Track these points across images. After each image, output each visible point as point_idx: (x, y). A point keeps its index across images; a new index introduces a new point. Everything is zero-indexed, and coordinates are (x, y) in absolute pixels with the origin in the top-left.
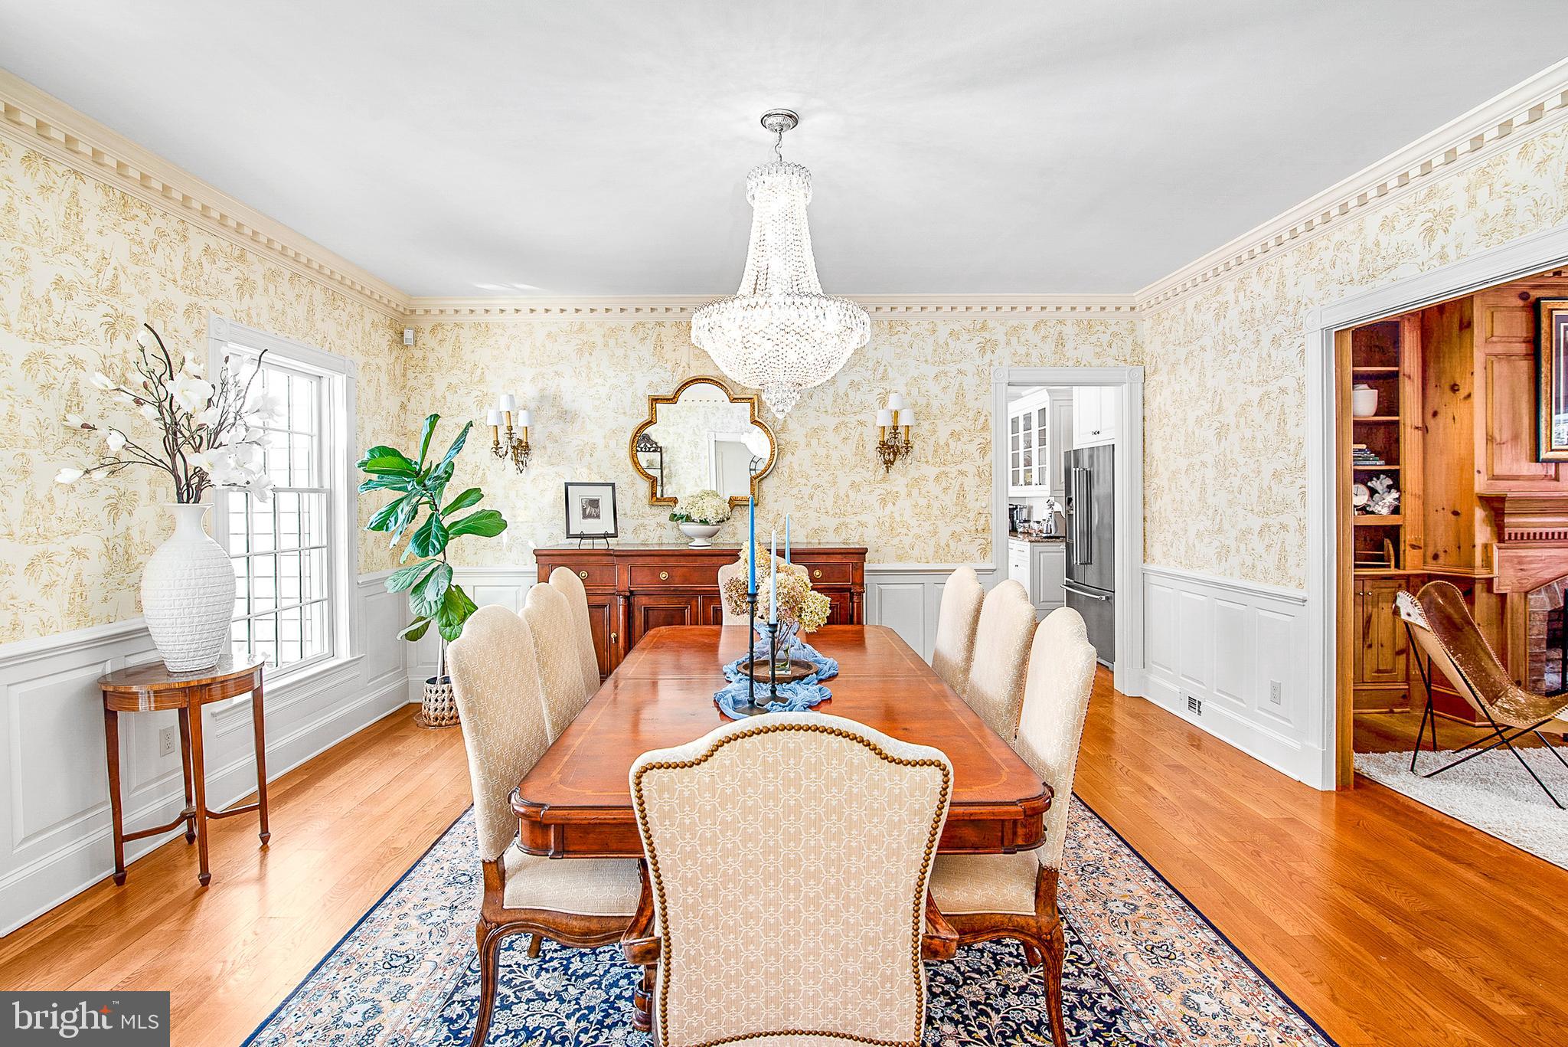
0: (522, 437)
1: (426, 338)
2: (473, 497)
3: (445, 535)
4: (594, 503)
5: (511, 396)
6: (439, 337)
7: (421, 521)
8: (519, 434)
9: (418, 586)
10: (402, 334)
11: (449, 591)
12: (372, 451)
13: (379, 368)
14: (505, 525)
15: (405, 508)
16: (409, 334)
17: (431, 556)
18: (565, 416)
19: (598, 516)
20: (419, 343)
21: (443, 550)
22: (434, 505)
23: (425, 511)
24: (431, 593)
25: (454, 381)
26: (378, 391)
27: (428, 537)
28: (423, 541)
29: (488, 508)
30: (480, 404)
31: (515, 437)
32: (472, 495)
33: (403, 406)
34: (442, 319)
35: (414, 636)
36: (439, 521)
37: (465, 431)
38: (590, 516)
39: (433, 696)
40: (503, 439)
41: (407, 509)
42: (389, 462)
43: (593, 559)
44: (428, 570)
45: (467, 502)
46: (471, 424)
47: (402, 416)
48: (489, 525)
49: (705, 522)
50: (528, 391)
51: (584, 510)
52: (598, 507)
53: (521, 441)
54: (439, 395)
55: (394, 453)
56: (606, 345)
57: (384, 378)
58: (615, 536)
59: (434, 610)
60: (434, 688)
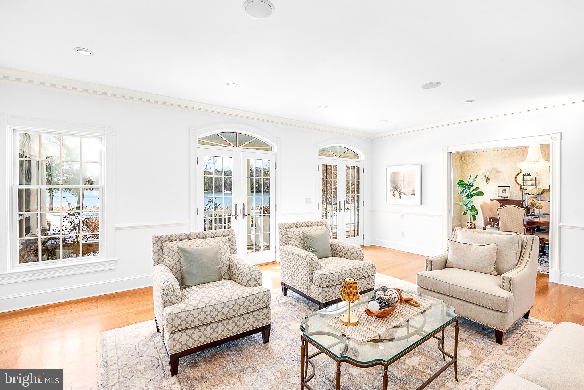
0: (488, 177)
1: (467, 158)
2: (477, 189)
3: (472, 195)
4: (505, 190)
5: (486, 169)
6: (469, 158)
7: (467, 193)
8: (487, 176)
9: (466, 205)
10: (462, 158)
11: (472, 206)
12: (459, 181)
13: (458, 165)
14: (484, 194)
15: (465, 191)
16: (463, 158)
17: (469, 199)
18: (498, 172)
19: (506, 193)
20: (465, 159)
21: (471, 198)
22: (469, 190)
23: (468, 191)
24: (469, 206)
25: (472, 166)
26: (458, 169)
27: (469, 196)
28: (468, 196)
29: (480, 191)
30: (478, 170)
31: (486, 177)
32: (477, 188)
33: (462, 171)
34: (470, 154)
35: (465, 214)
36: (470, 193)
37: (476, 177)
38: (504, 193)
39: (468, 225)
40: (484, 178)
41: (466, 191)
42: (462, 183)
43: (504, 201)
44: (468, 202)
45: (476, 190)
46: (477, 176)
47: (462, 174)
48: (481, 194)
49: (533, 195)
50: (489, 167)
51: (502, 192)
52: (506, 191)
53: (488, 178)
54: (469, 169)
55: (463, 181)
56: (509, 156)
57: (459, 167)
58: (510, 197)
59: (469, 209)
60: (468, 223)
